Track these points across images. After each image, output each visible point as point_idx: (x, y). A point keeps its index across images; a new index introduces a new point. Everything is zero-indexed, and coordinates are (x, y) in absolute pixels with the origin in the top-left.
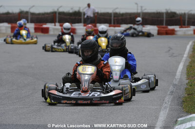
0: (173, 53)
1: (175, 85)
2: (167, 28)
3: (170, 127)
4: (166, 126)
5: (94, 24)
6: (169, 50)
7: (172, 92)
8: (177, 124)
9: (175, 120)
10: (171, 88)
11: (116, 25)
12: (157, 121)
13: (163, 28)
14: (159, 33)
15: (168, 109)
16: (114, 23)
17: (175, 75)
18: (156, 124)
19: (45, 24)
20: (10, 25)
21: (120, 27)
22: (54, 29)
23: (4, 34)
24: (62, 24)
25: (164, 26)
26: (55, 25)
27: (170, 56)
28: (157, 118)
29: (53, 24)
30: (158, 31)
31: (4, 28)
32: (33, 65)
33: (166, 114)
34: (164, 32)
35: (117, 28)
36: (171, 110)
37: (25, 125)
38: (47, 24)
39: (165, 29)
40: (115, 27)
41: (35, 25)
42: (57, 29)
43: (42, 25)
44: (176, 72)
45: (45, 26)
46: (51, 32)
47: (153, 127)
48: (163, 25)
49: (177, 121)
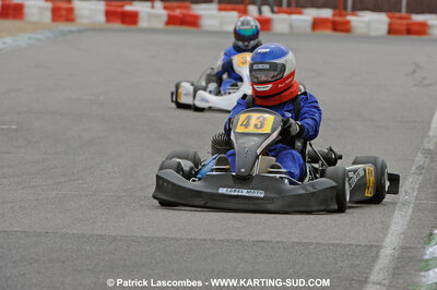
0: (424, 78)
1: (427, 152)
2: (410, 18)
3: (415, 248)
4: (408, 245)
5: (241, 7)
6: (414, 71)
7: (420, 168)
8: (433, 242)
9: (428, 232)
10: (420, 159)
11: (293, 9)
12: (385, 235)
13: (401, 18)
14: (391, 31)
15: (412, 206)
16: (289, 5)
17: (429, 128)
18: (383, 241)
19: (130, 4)
20: (49, 5)
21: (300, 13)
22: (150, 16)
23: (35, 23)
24: (168, 4)
25: (404, 13)
26: (153, 7)
27: (415, 85)
28: (386, 227)
29: (149, 4)
30: (390, 25)
31: (35, 11)
32: (102, 98)
33: (408, 218)
34: (403, 28)
35: (294, 17)
36: (418, 208)
37: (83, 236)
38: (135, 3)
39: (405, 22)
40: (290, 13)
41: (107, 5)
42: (158, 17)
43: (122, 6)
44: (430, 123)
45: (128, 8)
46: (143, 23)
47: (376, 246)
48: (400, 11)
49: (431, 234)
